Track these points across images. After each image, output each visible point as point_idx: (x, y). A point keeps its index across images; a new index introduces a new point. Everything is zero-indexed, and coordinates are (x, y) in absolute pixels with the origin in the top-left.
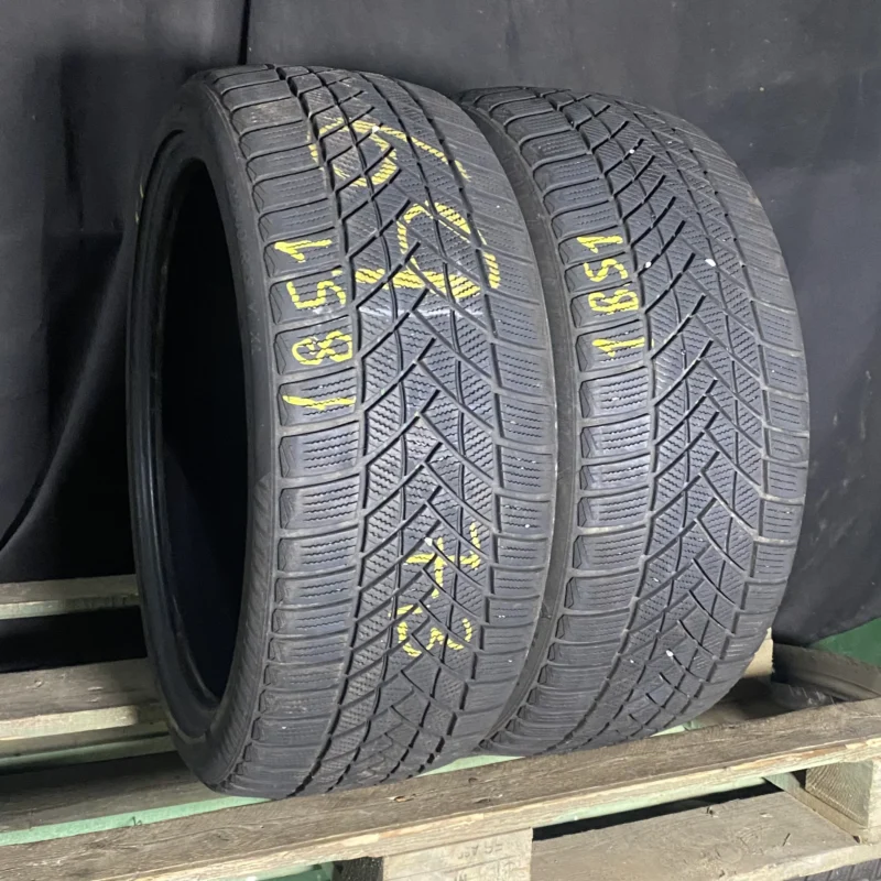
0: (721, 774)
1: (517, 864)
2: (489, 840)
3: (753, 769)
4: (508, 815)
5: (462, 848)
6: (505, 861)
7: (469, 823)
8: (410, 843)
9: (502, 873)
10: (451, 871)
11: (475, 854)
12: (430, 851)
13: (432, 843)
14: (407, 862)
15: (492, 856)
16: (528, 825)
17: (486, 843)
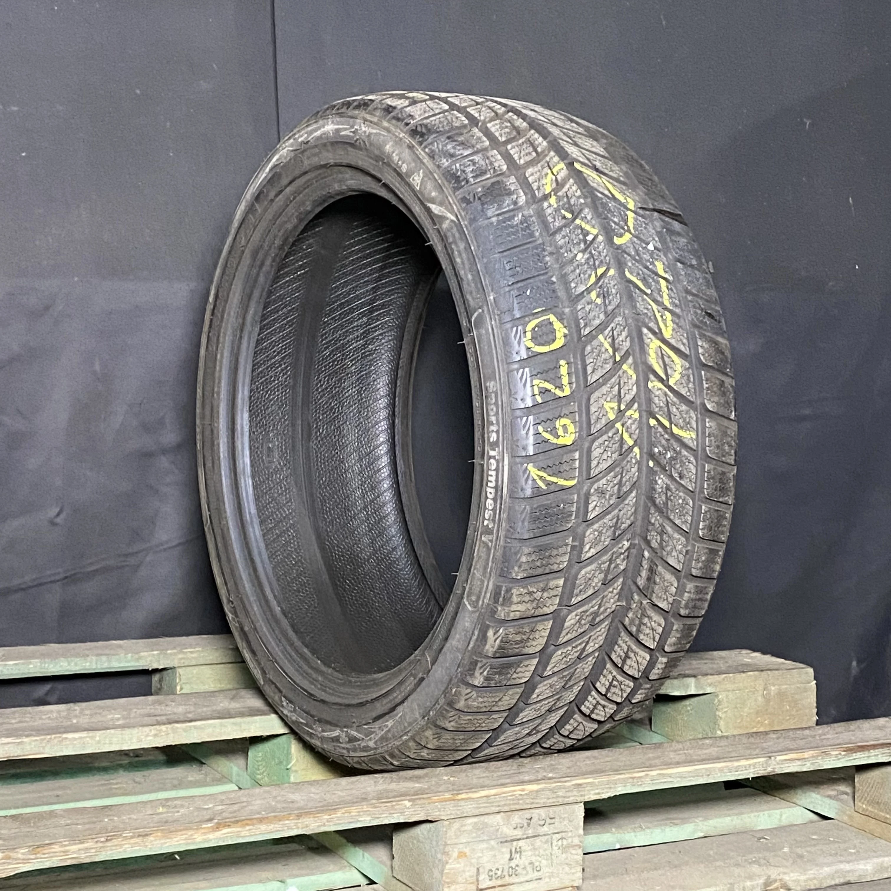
0: (766, 762)
1: (570, 840)
2: (542, 812)
3: (799, 760)
4: (560, 788)
5: (516, 818)
6: (558, 836)
7: (523, 793)
8: (468, 808)
9: (555, 848)
10: (506, 841)
11: (529, 825)
12: (486, 819)
13: (487, 811)
14: (465, 828)
15: (545, 829)
16: (579, 799)
17: (539, 815)
